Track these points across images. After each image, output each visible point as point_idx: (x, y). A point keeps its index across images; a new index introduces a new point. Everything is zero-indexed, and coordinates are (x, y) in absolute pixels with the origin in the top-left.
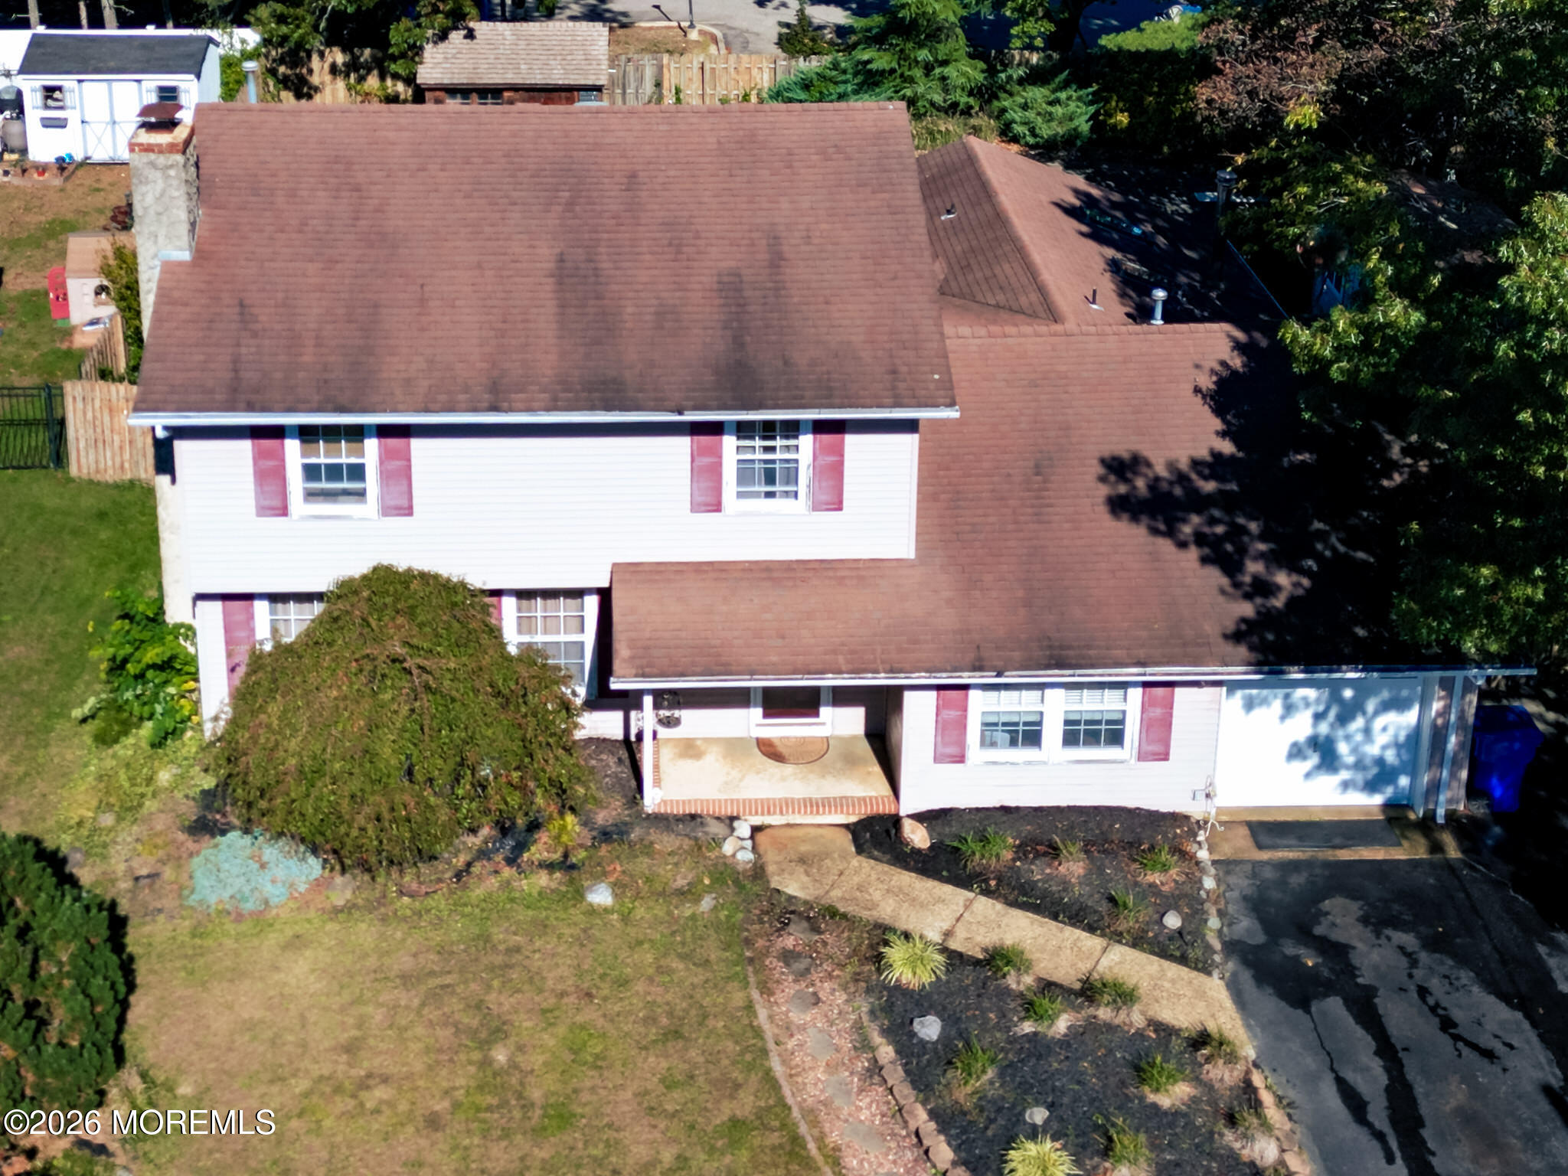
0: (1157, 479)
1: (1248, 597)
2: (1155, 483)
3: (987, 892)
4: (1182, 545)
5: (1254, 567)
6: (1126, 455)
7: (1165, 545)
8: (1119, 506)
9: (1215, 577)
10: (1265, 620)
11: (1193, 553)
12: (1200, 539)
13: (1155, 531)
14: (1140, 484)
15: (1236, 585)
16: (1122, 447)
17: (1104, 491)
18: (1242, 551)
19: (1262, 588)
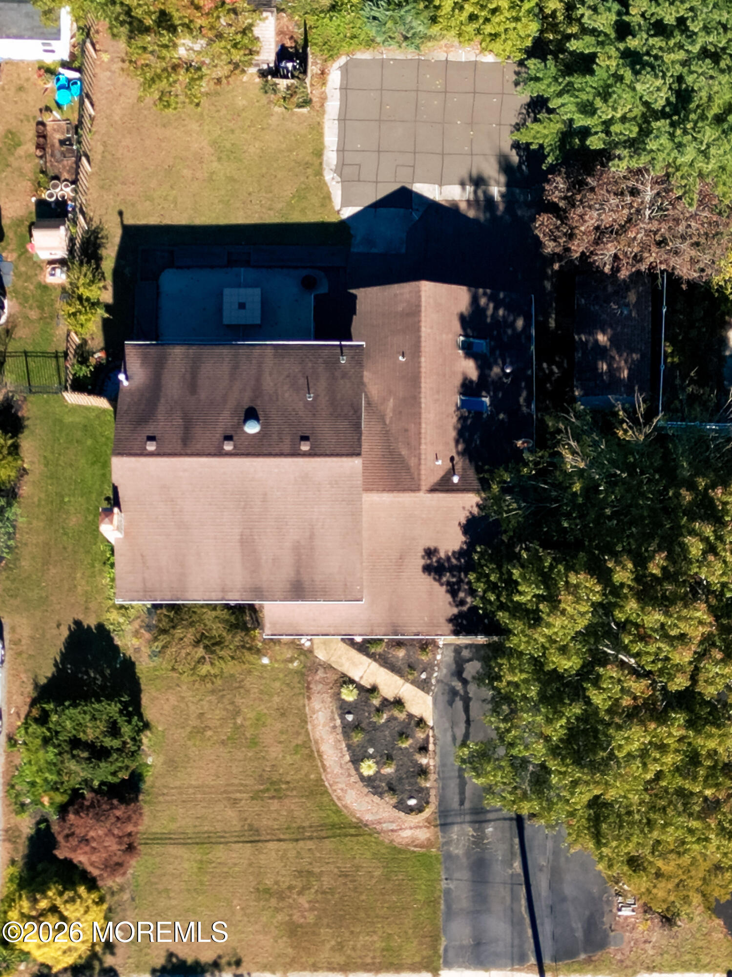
0: (440, 558)
1: (457, 606)
2: (439, 561)
3: (375, 660)
4: (442, 585)
5: (462, 595)
6: (432, 548)
7: (436, 584)
8: (427, 569)
9: (449, 598)
10: (460, 615)
11: (444, 588)
12: (448, 583)
13: (435, 579)
14: (434, 559)
15: (454, 601)
16: (432, 545)
17: (422, 562)
18: (459, 589)
19: (462, 603)
